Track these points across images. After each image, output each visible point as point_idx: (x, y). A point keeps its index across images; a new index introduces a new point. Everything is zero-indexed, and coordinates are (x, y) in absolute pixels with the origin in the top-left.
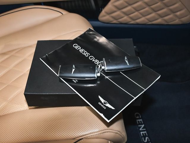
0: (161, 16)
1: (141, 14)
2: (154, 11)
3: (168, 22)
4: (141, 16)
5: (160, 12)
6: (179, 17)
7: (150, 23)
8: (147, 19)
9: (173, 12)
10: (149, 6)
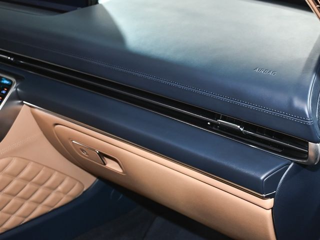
0: (38, 202)
1: (7, 212)
2: (25, 199)
3: (52, 207)
4: (8, 215)
5: (34, 197)
6: (65, 192)
7: (26, 220)
8: (20, 216)
9: (53, 188)
10: (15, 195)
